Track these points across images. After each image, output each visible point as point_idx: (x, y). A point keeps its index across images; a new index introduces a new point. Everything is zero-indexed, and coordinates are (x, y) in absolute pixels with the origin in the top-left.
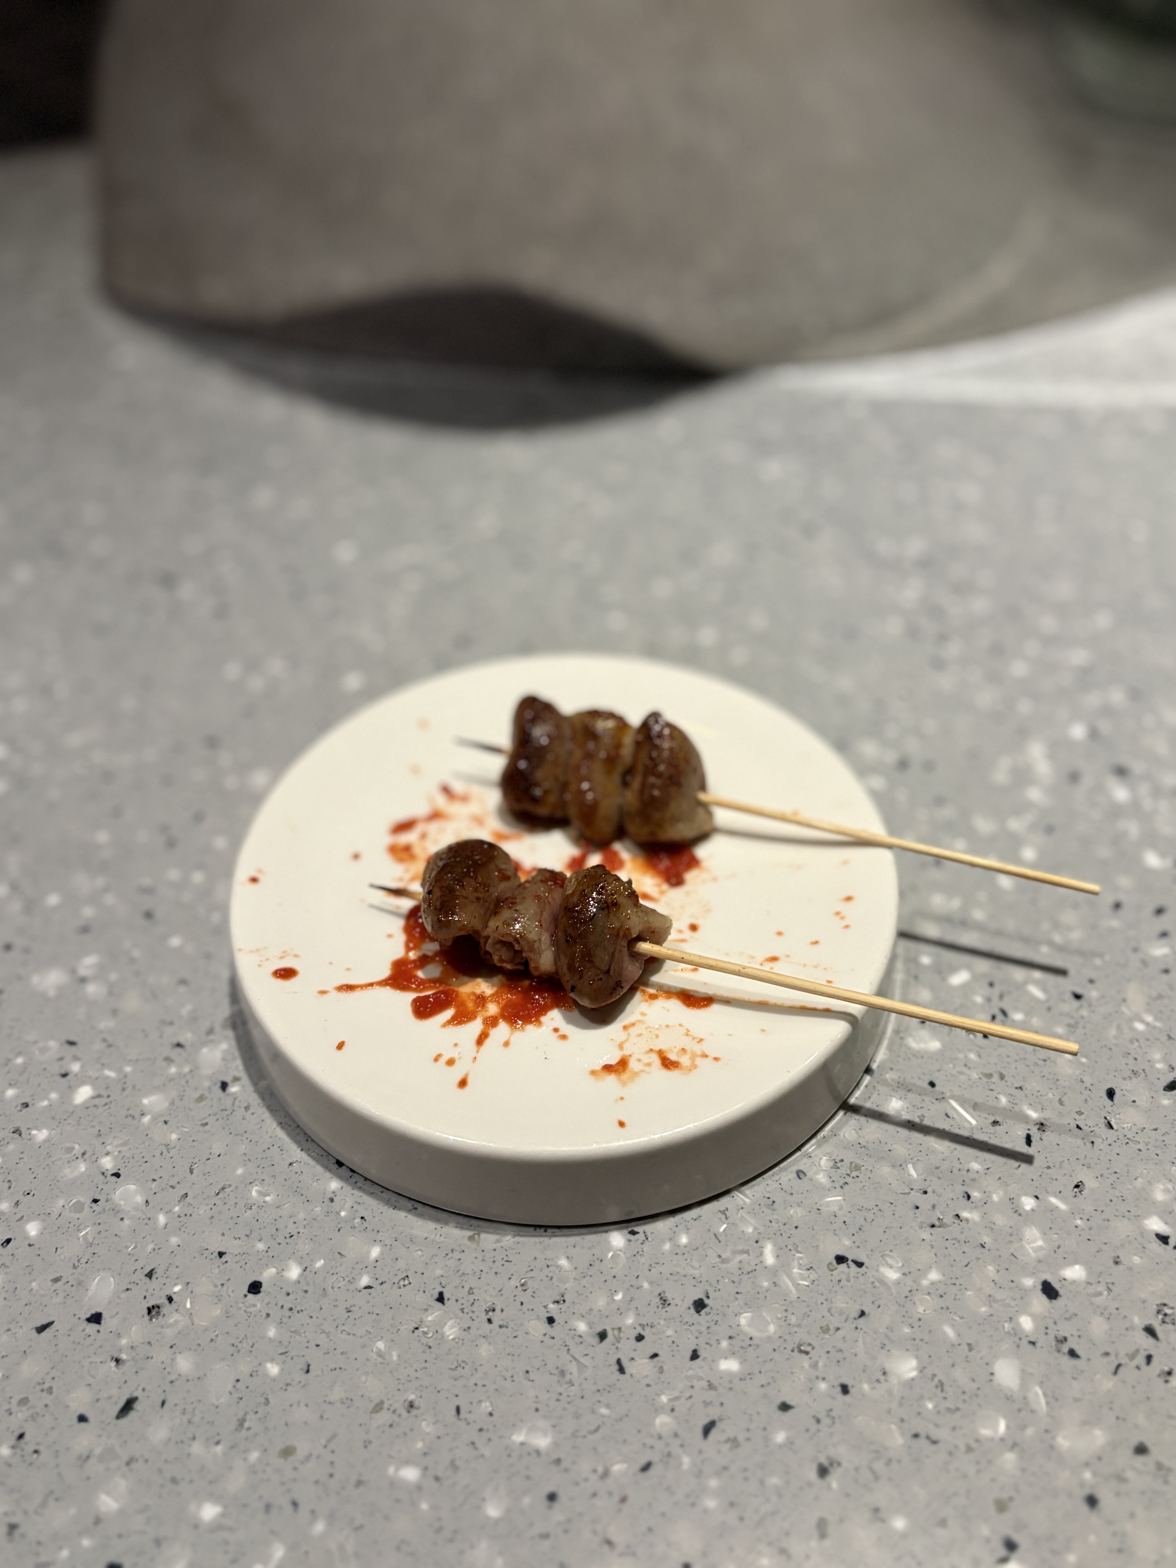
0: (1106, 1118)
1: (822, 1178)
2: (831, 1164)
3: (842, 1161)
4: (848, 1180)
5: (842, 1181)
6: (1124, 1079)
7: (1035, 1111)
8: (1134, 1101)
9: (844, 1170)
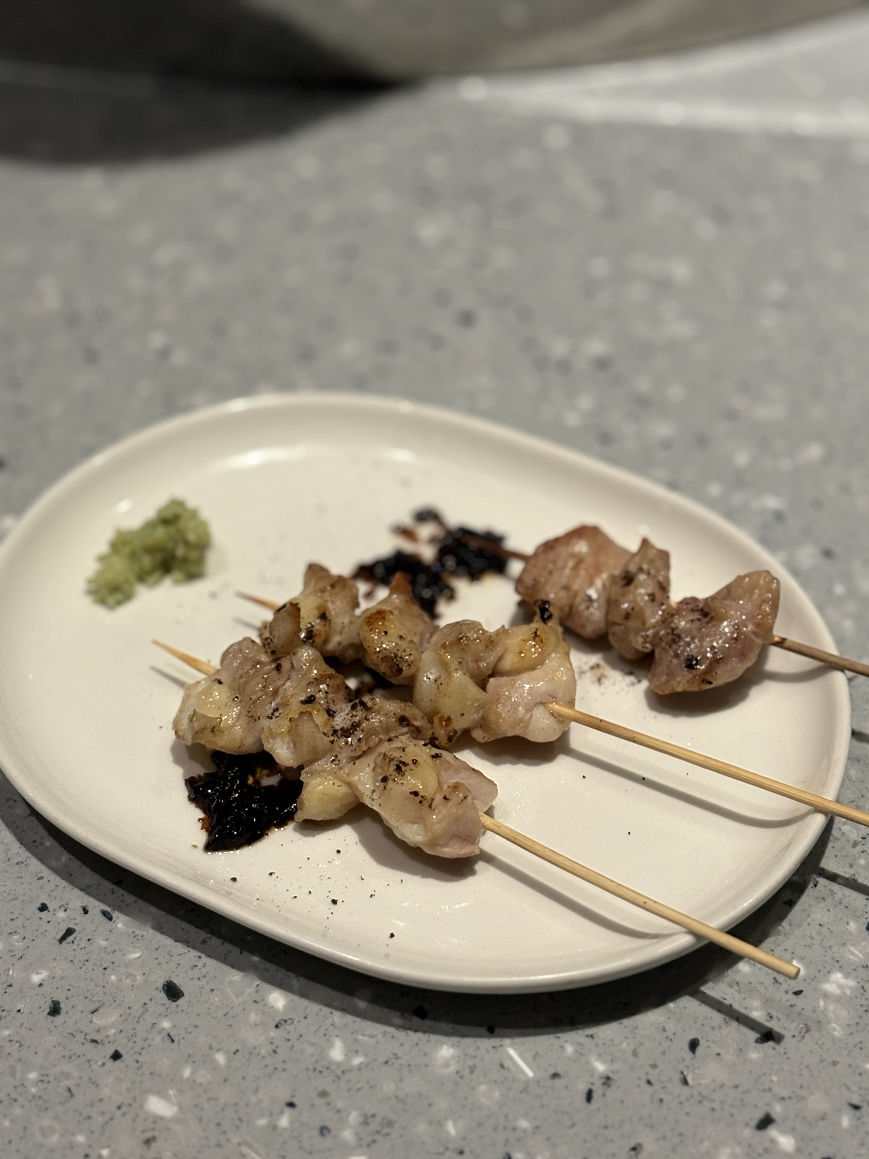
0: (682, 1073)
1: (348, 1135)
2: (361, 1119)
3: (373, 1116)
4: (379, 1138)
5: (369, 1139)
6: (713, 1028)
7: (604, 1062)
8: (719, 1054)
9: (374, 1126)
